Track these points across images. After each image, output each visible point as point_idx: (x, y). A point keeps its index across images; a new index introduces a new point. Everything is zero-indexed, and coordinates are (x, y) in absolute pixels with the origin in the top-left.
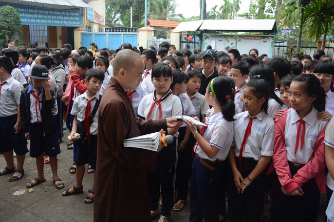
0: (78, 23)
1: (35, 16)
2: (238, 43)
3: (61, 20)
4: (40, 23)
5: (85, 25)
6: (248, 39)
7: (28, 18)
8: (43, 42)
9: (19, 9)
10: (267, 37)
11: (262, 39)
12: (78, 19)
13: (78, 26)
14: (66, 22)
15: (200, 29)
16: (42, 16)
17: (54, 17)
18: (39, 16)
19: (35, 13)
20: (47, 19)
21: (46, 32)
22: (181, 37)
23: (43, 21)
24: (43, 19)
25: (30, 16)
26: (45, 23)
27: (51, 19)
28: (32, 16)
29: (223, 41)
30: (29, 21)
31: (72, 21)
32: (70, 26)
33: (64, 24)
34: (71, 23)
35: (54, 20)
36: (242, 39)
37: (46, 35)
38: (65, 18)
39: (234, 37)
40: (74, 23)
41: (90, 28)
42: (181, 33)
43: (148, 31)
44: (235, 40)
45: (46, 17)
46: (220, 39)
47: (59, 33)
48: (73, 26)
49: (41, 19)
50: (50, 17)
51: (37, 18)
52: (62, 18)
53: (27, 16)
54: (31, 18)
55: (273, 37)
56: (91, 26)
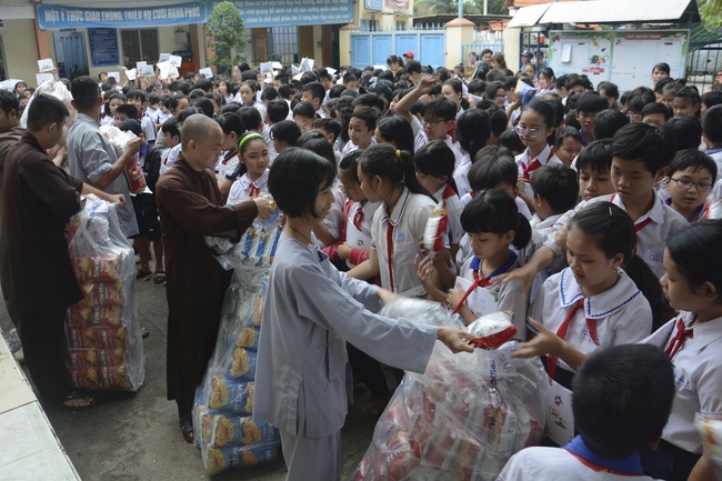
0: (346, 16)
1: (272, 11)
2: (616, 47)
3: (316, 14)
4: (280, 22)
5: (361, 17)
6: (634, 39)
7: (260, 15)
8: (289, 54)
9: (247, 3)
10: (674, 33)
11: (663, 39)
12: (345, 9)
13: (346, 21)
14: (324, 18)
15: (541, 22)
16: (283, 11)
17: (304, 10)
18: (278, 11)
19: (271, 7)
20: (290, 15)
21: (295, 36)
22: (521, 35)
23: (283, 19)
24: (284, 14)
25: (262, 12)
26: (288, 22)
27: (297, 14)
28: (266, 12)
29: (587, 45)
30: (261, 20)
31: (335, 13)
32: (332, 22)
33: (320, 20)
34: (333, 17)
35: (303, 14)
36: (622, 39)
37: (295, 41)
38: (322, 10)
39: (608, 36)
40: (339, 17)
41: (373, 24)
42: (522, 28)
43: (464, 26)
44: (609, 43)
45: (289, 11)
46: (581, 41)
47: (318, 37)
48: (337, 22)
49: (281, 15)
50: (296, 10)
51: (274, 15)
52: (317, 10)
53: (258, 12)
54: (264, 16)
55: (686, 33)
56: (376, 19)
